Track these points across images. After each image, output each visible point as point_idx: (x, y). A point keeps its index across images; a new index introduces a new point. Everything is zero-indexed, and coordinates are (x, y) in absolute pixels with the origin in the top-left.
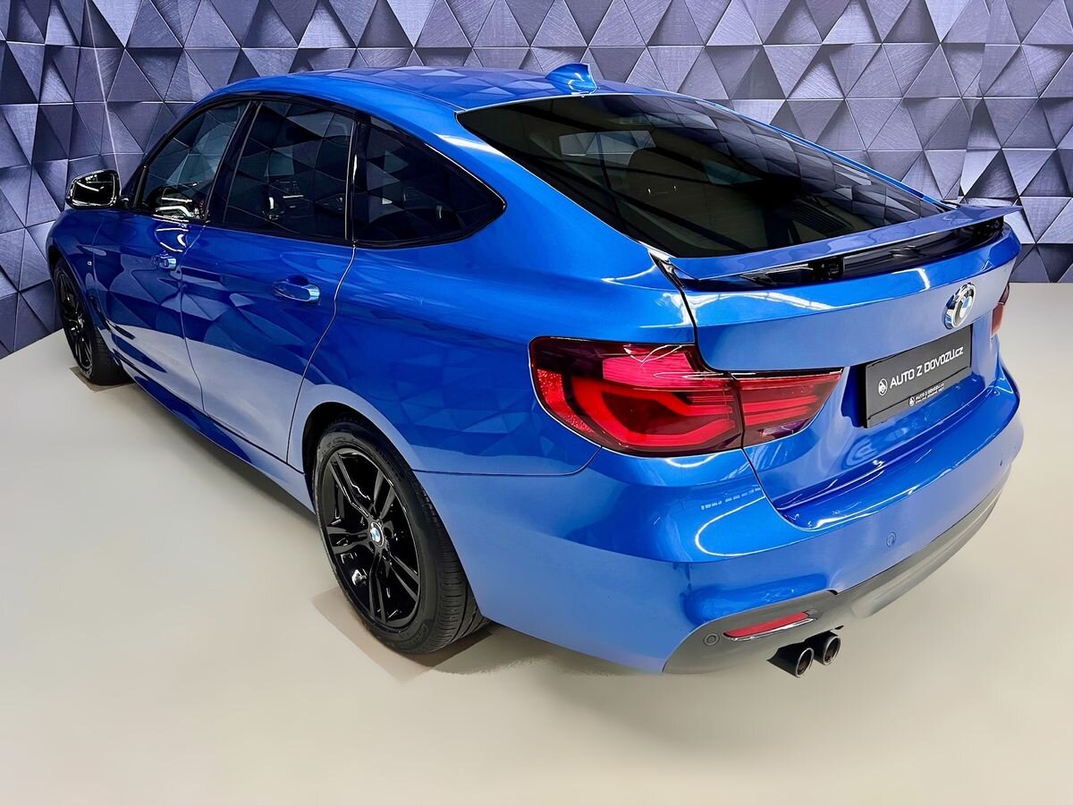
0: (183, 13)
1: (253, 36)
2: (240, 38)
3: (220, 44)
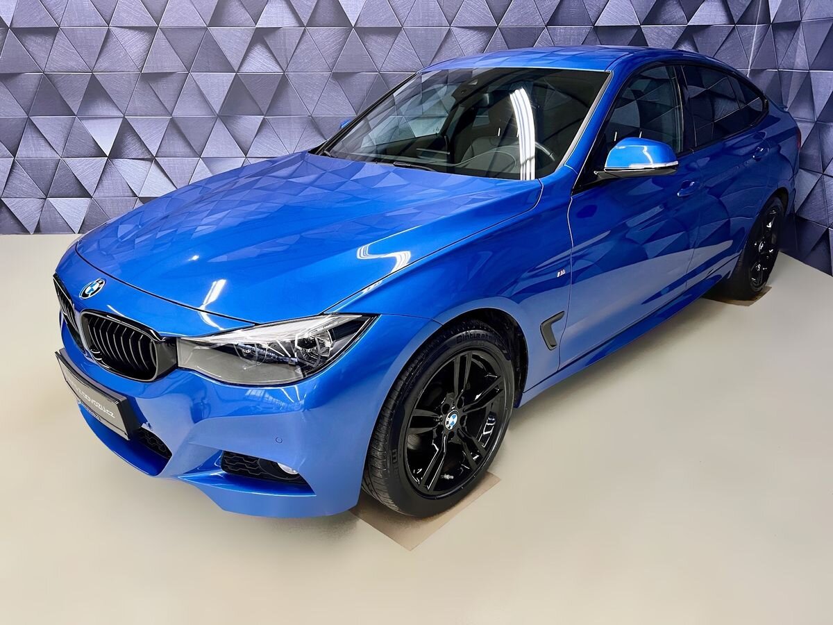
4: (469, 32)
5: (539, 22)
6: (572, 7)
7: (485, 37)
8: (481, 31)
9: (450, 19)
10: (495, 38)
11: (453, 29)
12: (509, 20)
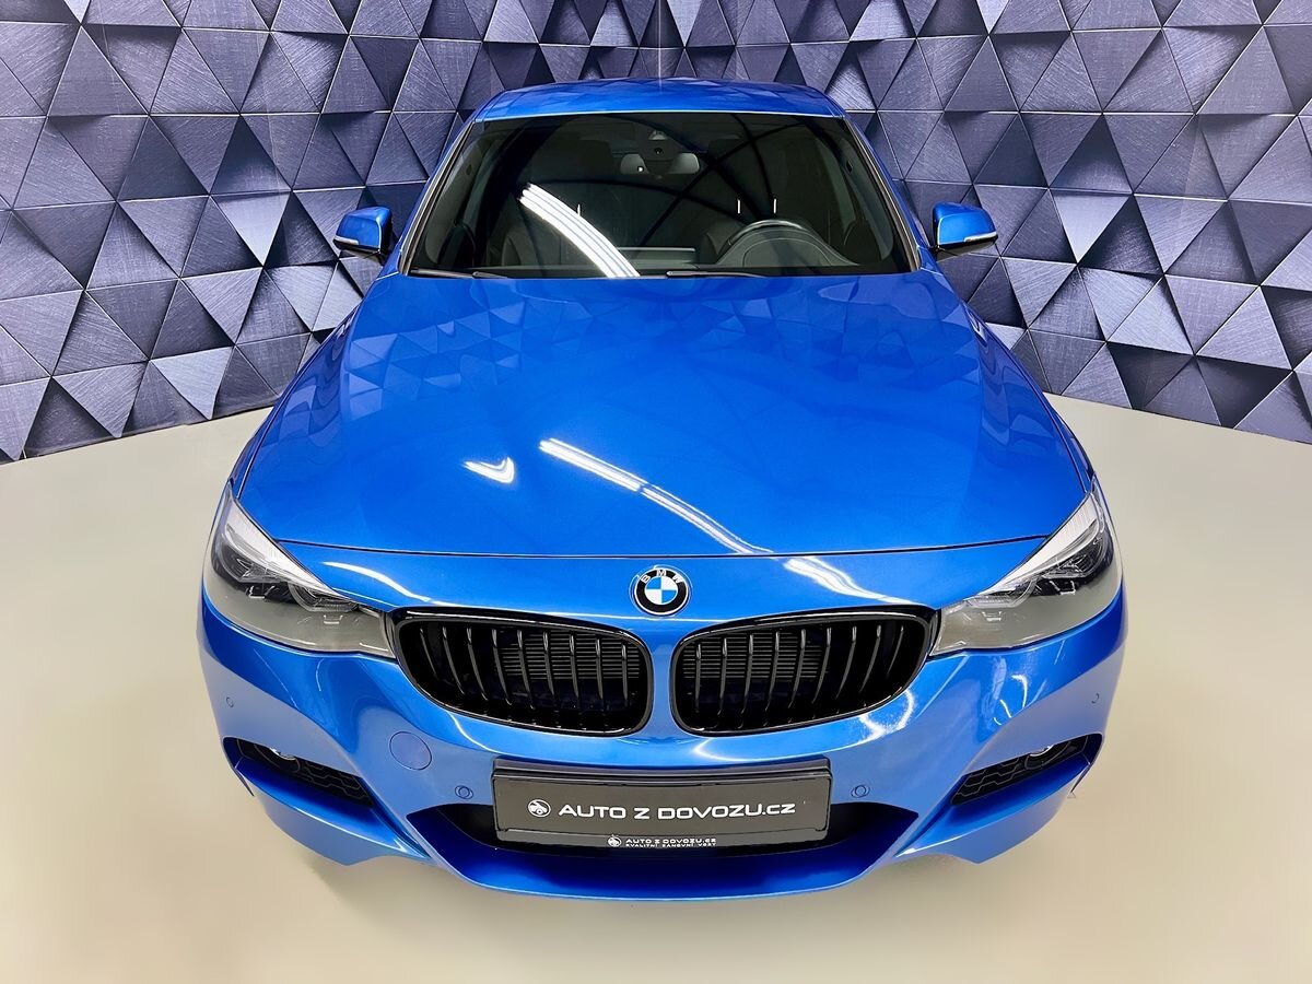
0: (740, 6)
1: (804, 30)
2: (791, 31)
3: (770, 39)
4: (304, 42)
5: (408, 29)
6: (449, 12)
7: (331, 53)
8: (323, 41)
9: (268, 17)
10: (346, 55)
11: (277, 35)
12: (363, 26)
